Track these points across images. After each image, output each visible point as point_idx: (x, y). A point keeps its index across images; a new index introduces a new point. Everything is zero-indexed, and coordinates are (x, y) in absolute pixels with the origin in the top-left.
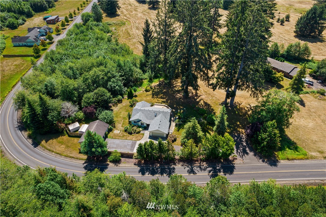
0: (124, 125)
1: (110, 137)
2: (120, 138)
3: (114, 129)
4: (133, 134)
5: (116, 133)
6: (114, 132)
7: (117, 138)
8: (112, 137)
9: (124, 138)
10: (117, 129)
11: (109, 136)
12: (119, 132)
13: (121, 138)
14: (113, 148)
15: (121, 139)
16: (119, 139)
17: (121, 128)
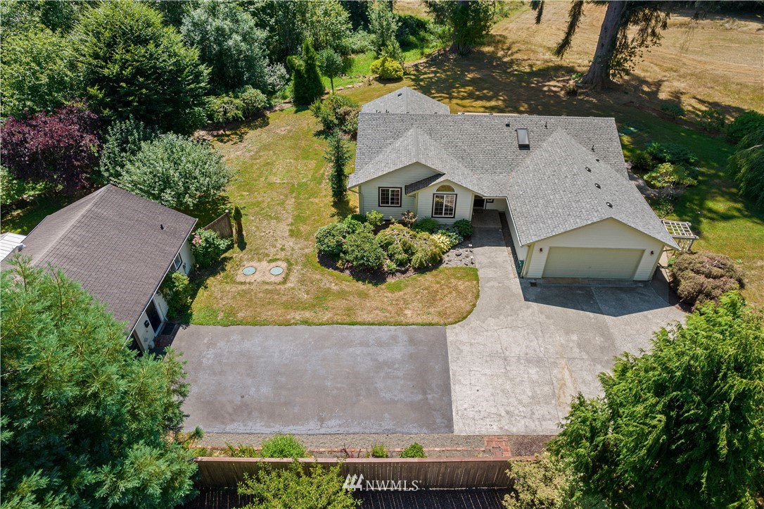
0: (304, 228)
1: (214, 313)
2: (298, 316)
3: (235, 253)
4: (393, 273)
5: (258, 277)
6: (240, 278)
7: (267, 314)
8: (231, 313)
9: (327, 316)
10: (260, 255)
11: (198, 305)
12: (279, 269)
13: (308, 314)
14: (244, 410)
15: (306, 322)
16: (288, 324)
17: (290, 243)
